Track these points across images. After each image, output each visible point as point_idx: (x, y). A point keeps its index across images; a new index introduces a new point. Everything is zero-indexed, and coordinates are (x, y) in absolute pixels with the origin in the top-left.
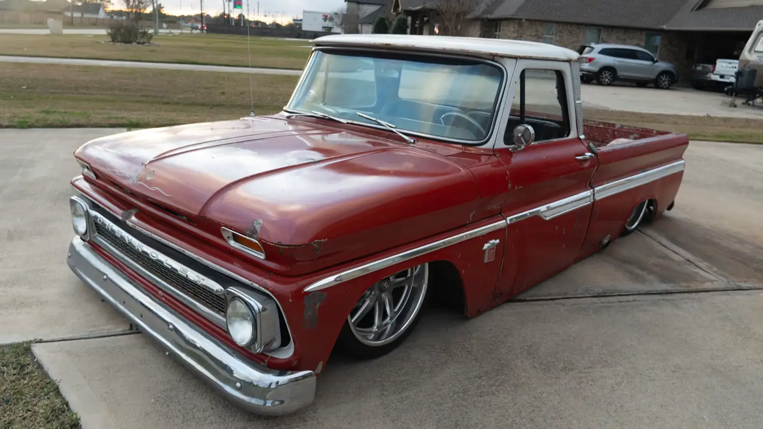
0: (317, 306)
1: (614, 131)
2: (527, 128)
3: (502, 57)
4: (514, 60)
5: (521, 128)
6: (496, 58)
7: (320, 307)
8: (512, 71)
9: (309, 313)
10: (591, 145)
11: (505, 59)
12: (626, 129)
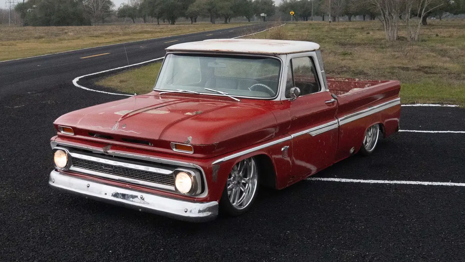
0: (217, 171)
1: (355, 83)
2: (296, 89)
3: (280, 54)
4: (286, 55)
5: (293, 89)
6: (276, 55)
7: (218, 172)
8: (285, 61)
9: (215, 174)
10: (333, 94)
11: (281, 55)
12: (362, 81)
